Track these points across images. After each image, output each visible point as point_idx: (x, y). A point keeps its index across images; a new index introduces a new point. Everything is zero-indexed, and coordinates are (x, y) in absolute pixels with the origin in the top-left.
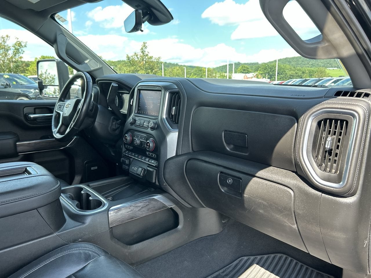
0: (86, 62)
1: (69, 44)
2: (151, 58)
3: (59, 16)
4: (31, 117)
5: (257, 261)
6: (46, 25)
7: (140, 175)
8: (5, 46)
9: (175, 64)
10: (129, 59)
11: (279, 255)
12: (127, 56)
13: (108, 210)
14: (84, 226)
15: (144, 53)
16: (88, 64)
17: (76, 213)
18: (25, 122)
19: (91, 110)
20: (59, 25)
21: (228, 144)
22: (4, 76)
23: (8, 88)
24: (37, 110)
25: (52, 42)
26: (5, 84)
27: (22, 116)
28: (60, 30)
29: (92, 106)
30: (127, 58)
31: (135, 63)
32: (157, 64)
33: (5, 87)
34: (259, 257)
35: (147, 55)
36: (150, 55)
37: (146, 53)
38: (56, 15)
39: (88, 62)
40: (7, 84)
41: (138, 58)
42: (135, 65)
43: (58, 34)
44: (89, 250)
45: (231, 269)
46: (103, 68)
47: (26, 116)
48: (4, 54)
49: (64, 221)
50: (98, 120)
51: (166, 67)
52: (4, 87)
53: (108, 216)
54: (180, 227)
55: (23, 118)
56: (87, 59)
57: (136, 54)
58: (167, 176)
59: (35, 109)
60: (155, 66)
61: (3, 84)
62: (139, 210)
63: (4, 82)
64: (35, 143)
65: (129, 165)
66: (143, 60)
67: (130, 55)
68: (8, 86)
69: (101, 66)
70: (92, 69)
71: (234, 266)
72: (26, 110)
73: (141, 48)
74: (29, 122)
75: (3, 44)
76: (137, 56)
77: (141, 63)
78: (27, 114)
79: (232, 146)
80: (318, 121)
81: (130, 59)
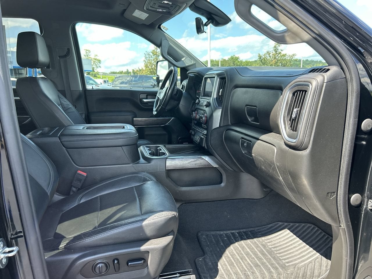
0: (183, 59)
1: (170, 47)
2: (284, 55)
3: (164, 26)
4: (144, 101)
5: (289, 227)
6: (155, 33)
7: (197, 141)
8: (157, 53)
9: (318, 61)
10: (260, 58)
11: (309, 225)
12: (259, 55)
13: (167, 158)
14: (149, 164)
15: (277, 51)
16: (184, 61)
17: (147, 156)
18: (140, 104)
19: (176, 95)
20: (164, 33)
21: (250, 116)
22: (153, 78)
23: (155, 88)
24: (149, 97)
25: (159, 45)
26: (154, 84)
27: (139, 100)
28: (165, 36)
29: (176, 91)
30: (259, 57)
31: (266, 61)
32: (290, 62)
33: (154, 87)
34: (292, 224)
35: (280, 53)
36: (283, 53)
37: (279, 51)
38: (161, 26)
39: (184, 60)
40: (155, 84)
41: (270, 57)
42: (266, 63)
43: (163, 40)
44: (147, 177)
45: (265, 229)
46: (196, 64)
47: (141, 100)
48: (155, 60)
49: (139, 159)
50: (182, 102)
51: (307, 65)
52: (152, 87)
53: (166, 162)
54: (223, 185)
55: (139, 102)
56: (183, 57)
57: (268, 52)
58: (212, 142)
59: (147, 95)
60: (288, 64)
61: (152, 84)
62: (188, 163)
63: (153, 83)
64: (145, 120)
65: (194, 135)
66: (275, 58)
67: (261, 54)
68: (155, 86)
69: (194, 63)
70: (187, 65)
71: (269, 227)
72: (142, 96)
73: (274, 46)
74: (143, 104)
75: (155, 50)
76: (269, 54)
77: (273, 62)
78: (142, 99)
79: (253, 118)
80: (292, 93)
81: (262, 58)
